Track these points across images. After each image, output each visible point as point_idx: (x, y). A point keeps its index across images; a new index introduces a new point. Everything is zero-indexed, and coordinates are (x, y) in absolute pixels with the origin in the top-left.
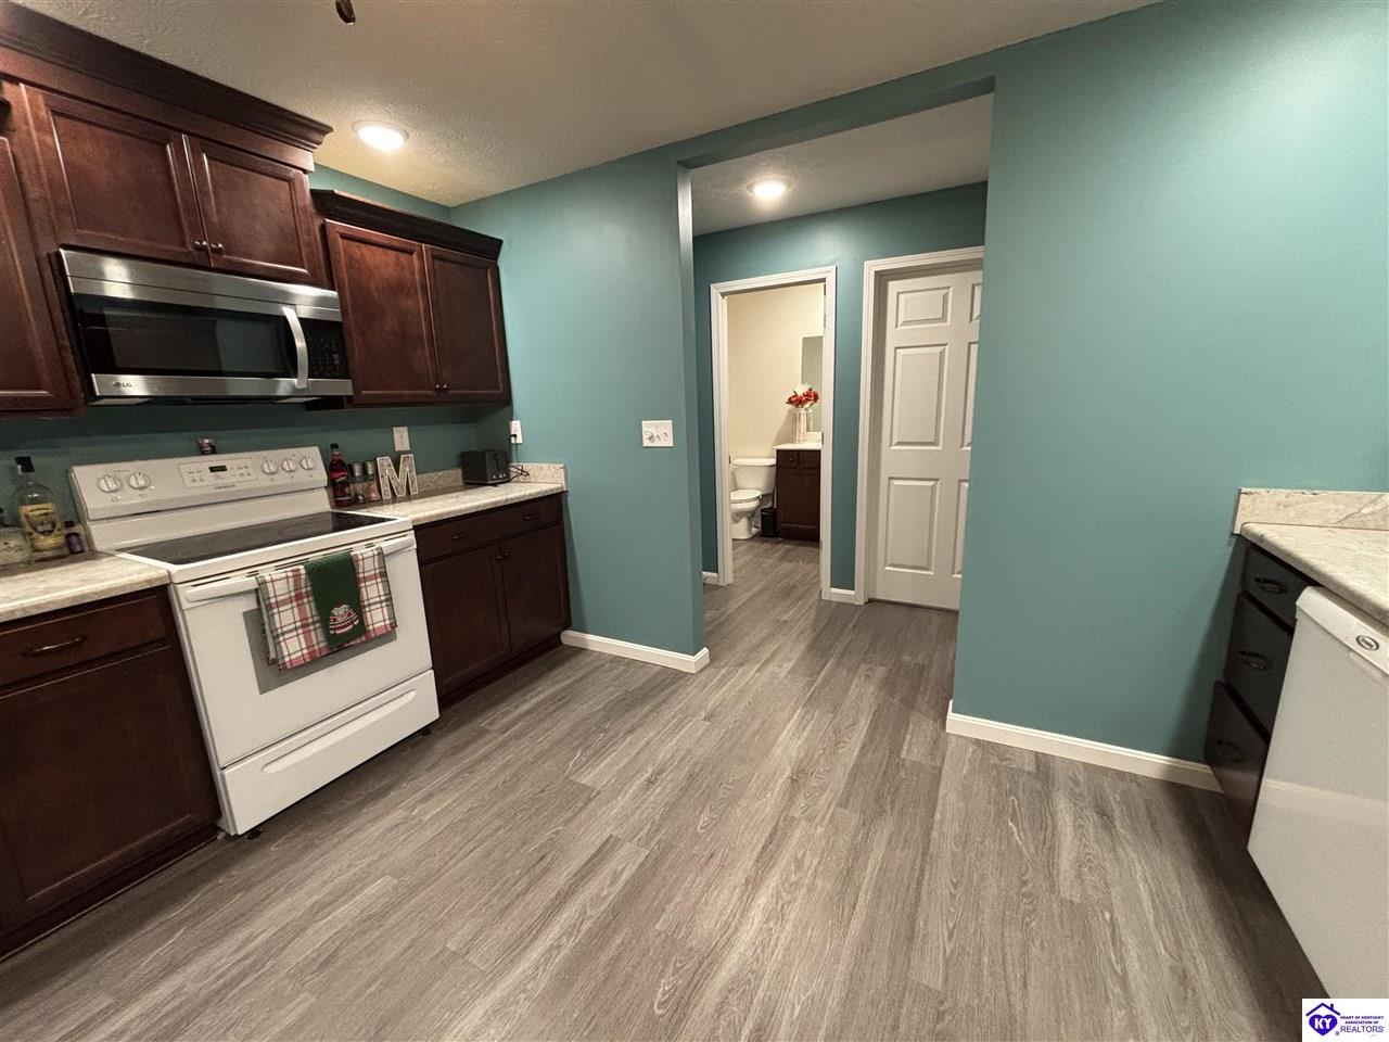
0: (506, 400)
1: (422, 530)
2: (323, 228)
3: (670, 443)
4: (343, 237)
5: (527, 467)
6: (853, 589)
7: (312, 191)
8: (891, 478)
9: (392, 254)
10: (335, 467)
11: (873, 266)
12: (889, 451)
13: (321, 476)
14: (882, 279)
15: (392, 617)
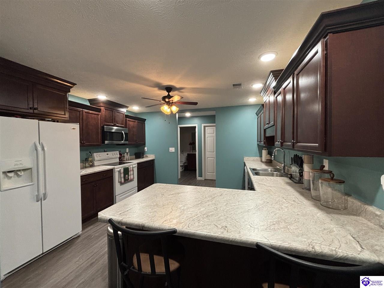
0: (144, 144)
1: (138, 164)
2: (126, 119)
3: (174, 151)
4: (128, 120)
5: (148, 155)
6: (202, 177)
7: (125, 115)
8: (208, 158)
9: (133, 122)
10: (120, 154)
11: (203, 125)
12: (207, 153)
13: (119, 156)
14: (205, 127)
15: (134, 177)
